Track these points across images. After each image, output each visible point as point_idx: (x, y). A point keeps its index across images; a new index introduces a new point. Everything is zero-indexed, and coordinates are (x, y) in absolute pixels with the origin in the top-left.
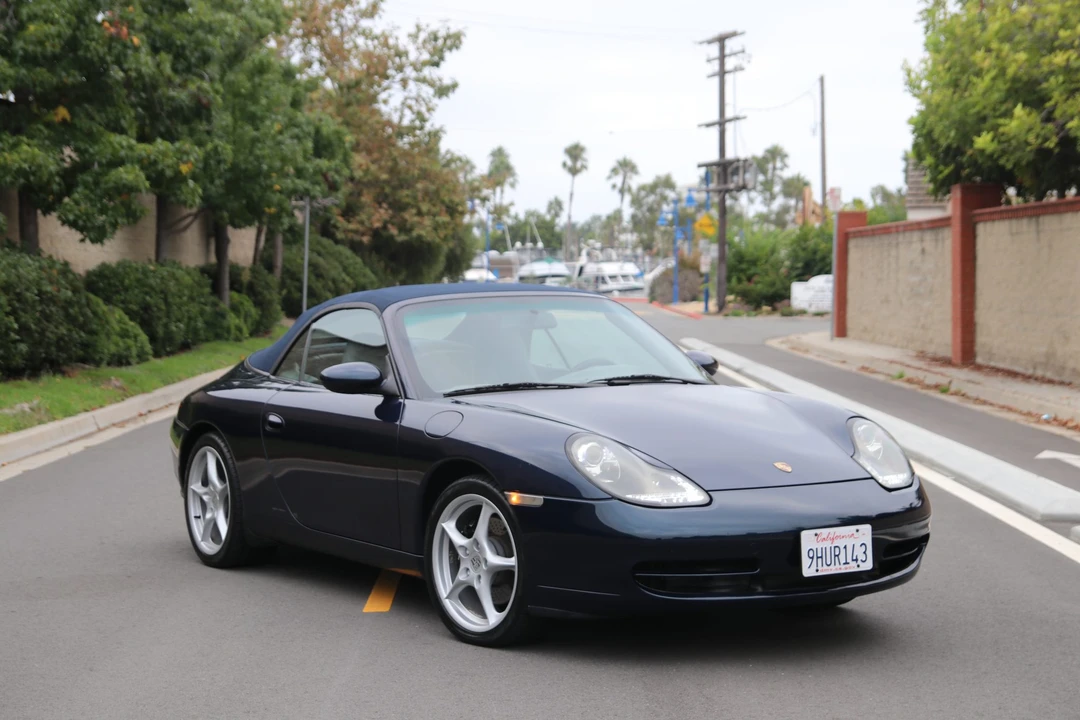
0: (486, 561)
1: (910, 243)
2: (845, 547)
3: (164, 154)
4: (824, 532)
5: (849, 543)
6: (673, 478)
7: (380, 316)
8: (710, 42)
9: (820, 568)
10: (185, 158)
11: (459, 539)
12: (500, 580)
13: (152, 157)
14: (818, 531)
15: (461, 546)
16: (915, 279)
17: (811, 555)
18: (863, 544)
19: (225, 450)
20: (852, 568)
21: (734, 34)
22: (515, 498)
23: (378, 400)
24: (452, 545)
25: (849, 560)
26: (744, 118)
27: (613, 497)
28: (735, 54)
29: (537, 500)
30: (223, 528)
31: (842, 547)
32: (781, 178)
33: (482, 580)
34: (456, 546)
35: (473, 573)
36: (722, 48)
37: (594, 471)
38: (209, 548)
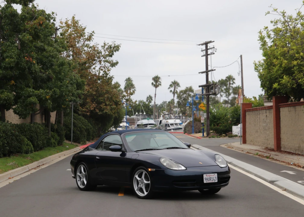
0: (144, 182)
1: (263, 113)
3: (42, 93)
4: (208, 175)
5: (213, 177)
6: (180, 165)
7: (120, 136)
8: (202, 45)
9: (207, 181)
10: (48, 94)
11: (139, 179)
12: (147, 186)
13: (39, 94)
15: (139, 180)
16: (264, 125)
17: (205, 179)
18: (216, 177)
19: (86, 165)
20: (214, 181)
21: (211, 42)
22: (150, 170)
23: (121, 153)
24: (137, 180)
26: (215, 70)
27: (168, 169)
28: (211, 48)
29: (154, 170)
30: (85, 182)
31: (211, 178)
32: (232, 87)
33: (144, 186)
35: (142, 185)
36: (207, 47)
37: (165, 164)
38: (82, 187)
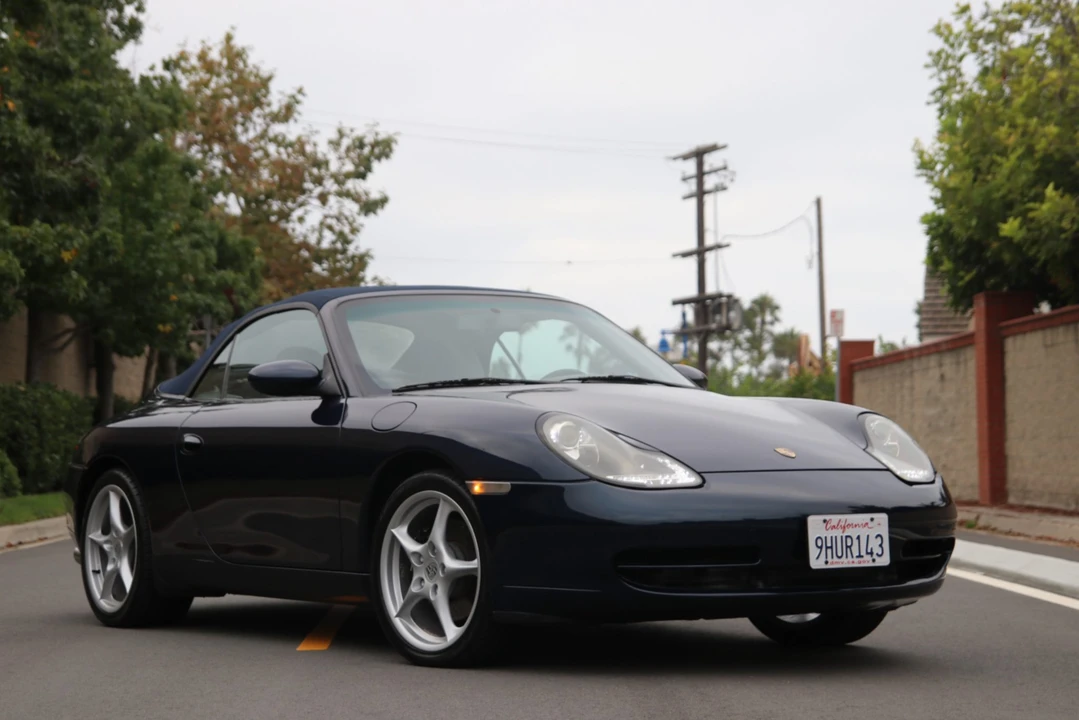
0: (443, 566)
1: (927, 369)
2: (858, 538)
3: (43, 238)
4: (834, 519)
5: (863, 533)
6: (660, 460)
7: (318, 314)
8: (685, 157)
9: (829, 559)
10: (68, 243)
11: (411, 546)
12: (460, 588)
13: (29, 241)
14: (827, 517)
15: (415, 553)
16: (932, 412)
17: (819, 544)
18: (879, 536)
19: (131, 486)
20: (867, 562)
21: (714, 148)
22: (477, 488)
23: (315, 403)
24: (403, 550)
25: (863, 553)
26: (727, 246)
27: (592, 478)
28: (715, 171)
29: (504, 487)
30: (128, 580)
31: (854, 538)
32: (771, 334)
33: (440, 590)
34: (409, 554)
35: (428, 584)
36: (700, 165)
37: (573, 455)
38: (109, 605)
